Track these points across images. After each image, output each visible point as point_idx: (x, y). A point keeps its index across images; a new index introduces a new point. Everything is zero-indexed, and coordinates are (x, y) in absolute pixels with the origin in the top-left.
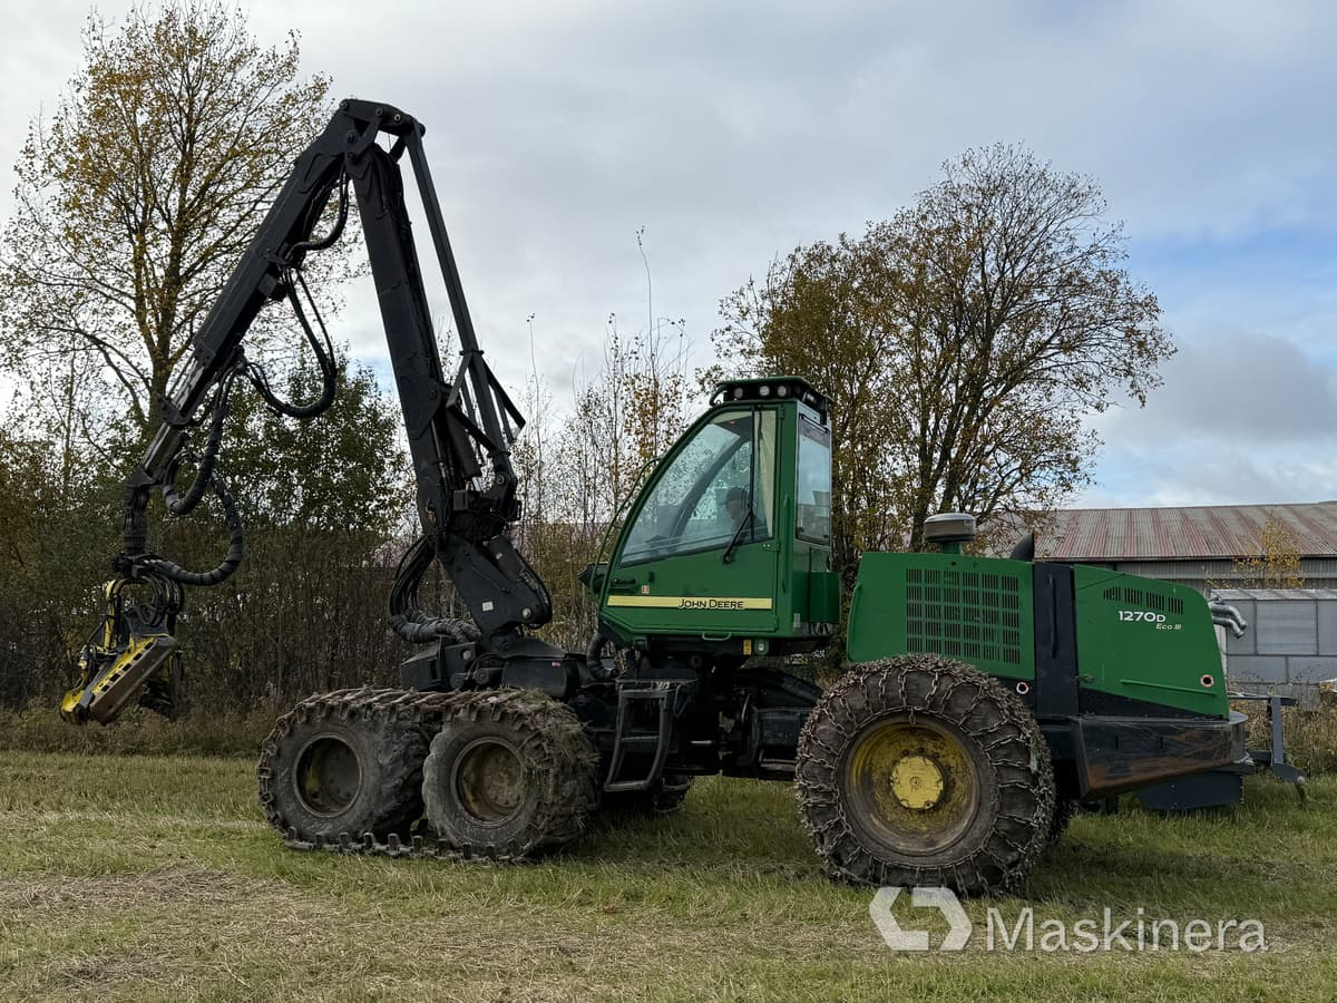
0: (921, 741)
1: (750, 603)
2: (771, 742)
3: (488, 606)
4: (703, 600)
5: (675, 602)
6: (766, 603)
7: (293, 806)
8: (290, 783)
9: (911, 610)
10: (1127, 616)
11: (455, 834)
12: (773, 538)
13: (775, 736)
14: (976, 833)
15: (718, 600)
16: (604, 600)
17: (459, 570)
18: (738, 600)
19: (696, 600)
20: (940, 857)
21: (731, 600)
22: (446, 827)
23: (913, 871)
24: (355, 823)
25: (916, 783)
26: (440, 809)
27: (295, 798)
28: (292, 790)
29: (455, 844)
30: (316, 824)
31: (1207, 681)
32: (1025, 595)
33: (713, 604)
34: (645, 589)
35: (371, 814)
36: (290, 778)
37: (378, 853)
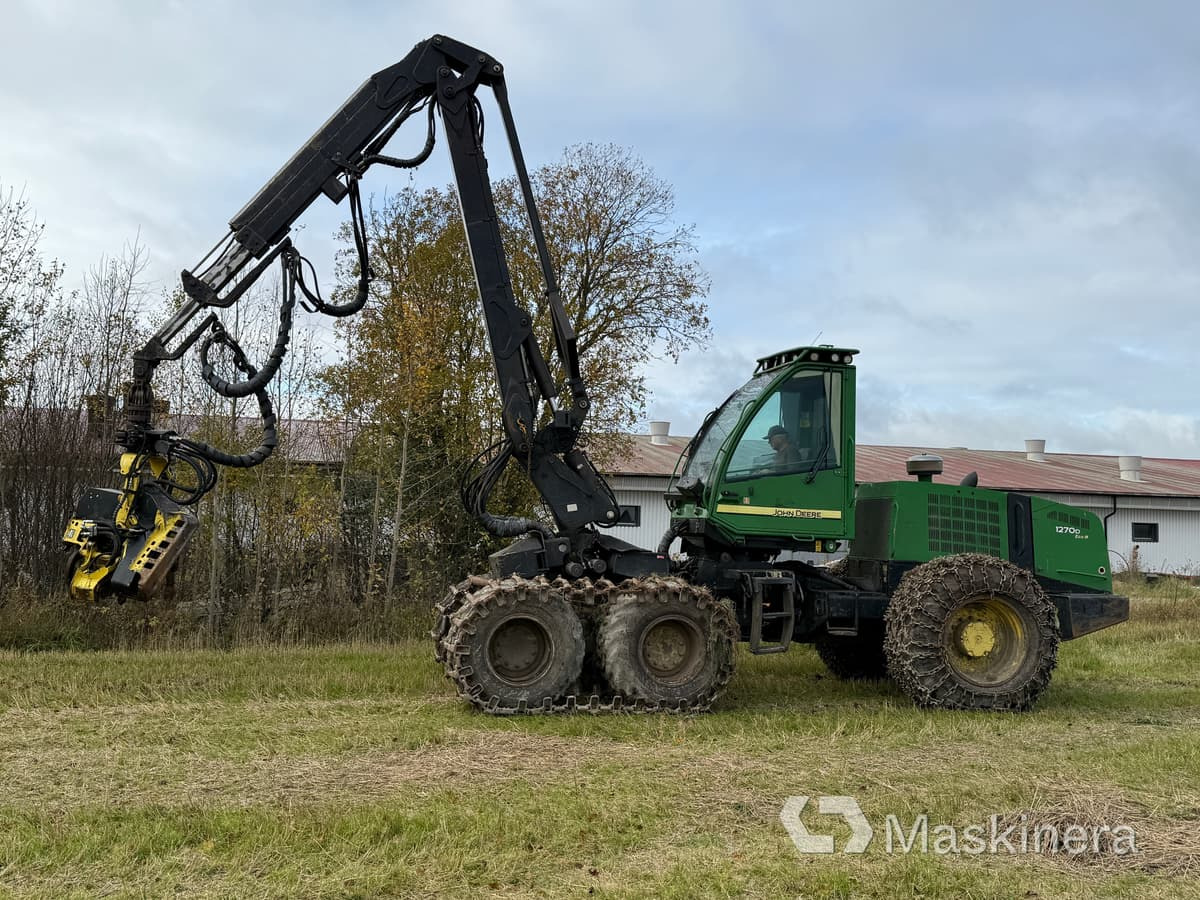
0: (970, 611)
1: (826, 514)
2: (835, 615)
3: (572, 508)
4: (791, 510)
5: (770, 511)
6: (837, 514)
7: (488, 678)
8: (483, 658)
9: (931, 522)
10: (1060, 530)
11: (646, 692)
12: (841, 467)
13: (838, 611)
14: (1028, 669)
15: (802, 510)
16: (714, 508)
17: (544, 476)
18: (817, 511)
19: (786, 510)
20: (1004, 687)
21: (812, 511)
22: (638, 688)
23: (992, 697)
24: (554, 688)
25: (978, 639)
26: (632, 674)
27: (488, 671)
28: (485, 664)
29: (647, 702)
30: (512, 693)
31: (1102, 570)
32: (1003, 514)
33: (799, 513)
34: (747, 500)
35: (567, 681)
36: (483, 654)
37: (581, 712)
